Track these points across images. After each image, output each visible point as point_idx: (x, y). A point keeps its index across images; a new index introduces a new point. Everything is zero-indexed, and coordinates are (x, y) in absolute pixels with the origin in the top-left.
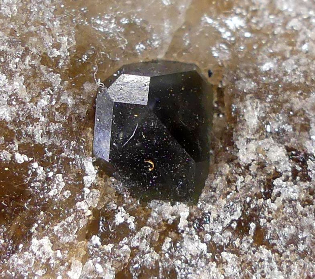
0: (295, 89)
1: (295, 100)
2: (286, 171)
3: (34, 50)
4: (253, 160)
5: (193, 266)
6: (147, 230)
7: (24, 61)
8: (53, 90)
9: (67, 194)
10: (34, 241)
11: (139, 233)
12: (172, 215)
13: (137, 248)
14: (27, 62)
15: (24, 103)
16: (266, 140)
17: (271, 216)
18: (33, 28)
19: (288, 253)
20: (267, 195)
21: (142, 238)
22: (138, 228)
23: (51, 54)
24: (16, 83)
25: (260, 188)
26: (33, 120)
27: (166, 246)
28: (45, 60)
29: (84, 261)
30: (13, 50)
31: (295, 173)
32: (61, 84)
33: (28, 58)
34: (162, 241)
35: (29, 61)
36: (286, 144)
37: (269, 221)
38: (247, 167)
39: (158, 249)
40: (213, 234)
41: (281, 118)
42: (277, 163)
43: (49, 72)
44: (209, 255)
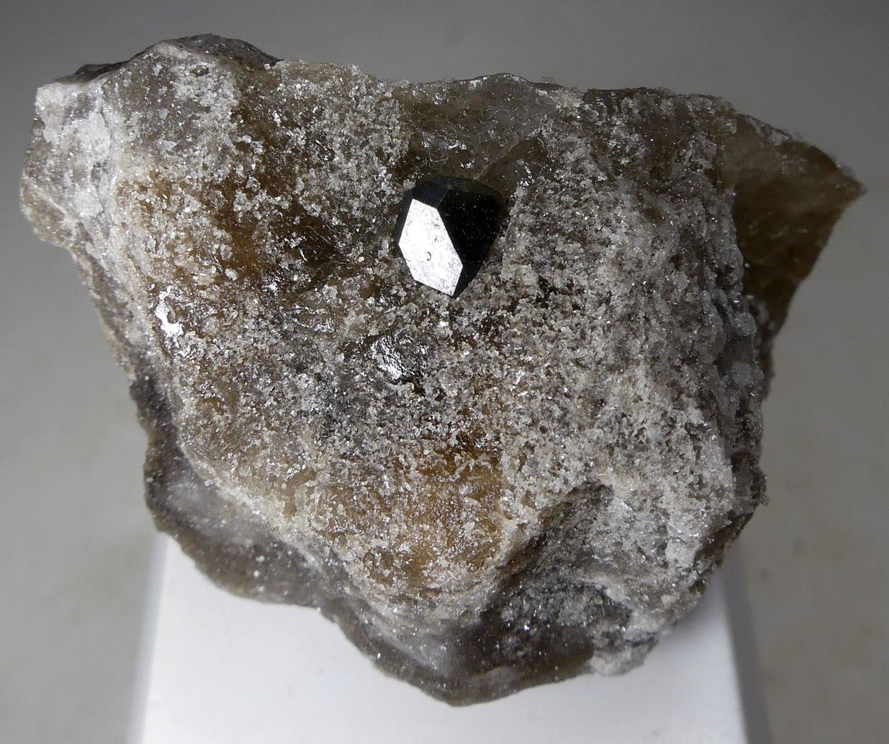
0: (564, 234)
1: (560, 243)
2: (533, 295)
3: (372, 143)
4: (511, 279)
5: (439, 345)
6: (413, 306)
7: (362, 149)
8: (377, 178)
9: (362, 259)
10: (326, 286)
11: (405, 306)
12: (437, 301)
13: (401, 316)
14: (364, 150)
15: (352, 180)
16: (525, 266)
17: (508, 325)
18: (379, 127)
19: (511, 359)
20: (512, 309)
21: (407, 311)
22: (406, 303)
23: (385, 150)
24: (350, 164)
25: (508, 301)
26: (355, 195)
27: (424, 324)
28: (380, 153)
29: (358, 314)
30: (356, 138)
31: (538, 300)
32: (386, 175)
33: (367, 147)
34: (422, 319)
35: (366, 150)
36: (540, 274)
37: (506, 329)
38: (505, 283)
39: (417, 324)
40: (460, 325)
41: (544, 253)
42: (528, 286)
43: (379, 163)
44: (453, 341)
